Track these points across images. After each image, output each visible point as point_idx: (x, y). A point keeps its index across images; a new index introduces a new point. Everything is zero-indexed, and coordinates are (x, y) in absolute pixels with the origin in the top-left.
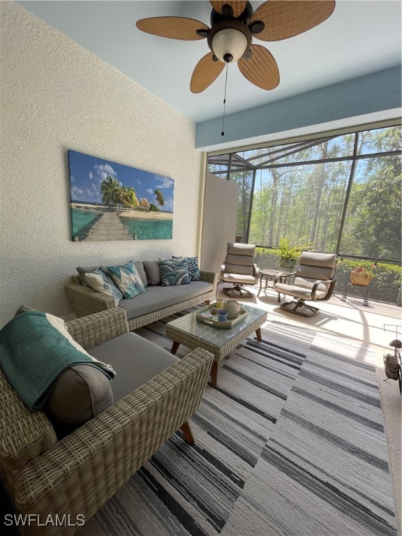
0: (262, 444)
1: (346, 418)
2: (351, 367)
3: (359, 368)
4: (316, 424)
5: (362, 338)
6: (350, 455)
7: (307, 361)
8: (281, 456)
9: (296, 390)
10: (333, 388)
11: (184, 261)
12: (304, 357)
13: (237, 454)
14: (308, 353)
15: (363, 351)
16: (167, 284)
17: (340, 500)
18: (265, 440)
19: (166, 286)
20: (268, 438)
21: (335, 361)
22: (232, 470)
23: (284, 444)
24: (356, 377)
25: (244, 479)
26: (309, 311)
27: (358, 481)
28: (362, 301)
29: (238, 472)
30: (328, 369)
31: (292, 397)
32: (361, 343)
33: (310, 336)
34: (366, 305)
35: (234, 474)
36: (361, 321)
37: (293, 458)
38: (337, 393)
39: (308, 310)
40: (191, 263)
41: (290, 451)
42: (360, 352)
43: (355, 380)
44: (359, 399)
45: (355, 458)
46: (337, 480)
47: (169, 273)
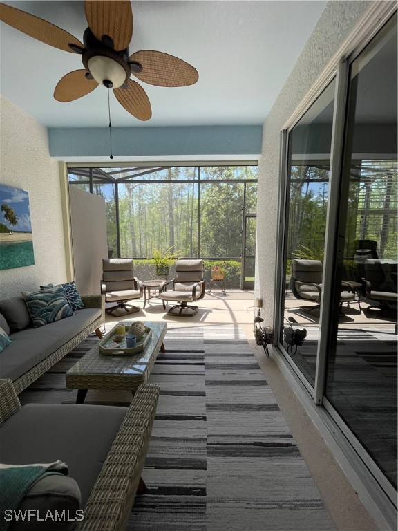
0: (203, 444)
1: (246, 387)
2: (234, 347)
3: (239, 345)
4: (232, 403)
5: (232, 322)
6: (258, 412)
7: (206, 355)
8: (221, 444)
9: (209, 383)
10: (230, 369)
11: (60, 290)
12: (203, 352)
13: (189, 468)
14: (205, 348)
15: (236, 331)
16: (42, 323)
17: (266, 449)
18: (205, 440)
19: (41, 325)
20: (206, 437)
21: (223, 347)
22: (191, 486)
23: (218, 433)
24: (240, 353)
25: (203, 486)
26: (191, 311)
27: (269, 428)
28: (221, 291)
29: (196, 484)
30: (222, 355)
31: (208, 390)
32: (233, 325)
33: (200, 332)
34: (225, 295)
35: (195, 488)
36: (227, 309)
37: (230, 440)
38: (235, 371)
39: (190, 309)
40: (68, 290)
41: (224, 436)
42: (235, 333)
43: (241, 355)
44: (248, 368)
45: (262, 413)
46: (258, 436)
47: (42, 309)
